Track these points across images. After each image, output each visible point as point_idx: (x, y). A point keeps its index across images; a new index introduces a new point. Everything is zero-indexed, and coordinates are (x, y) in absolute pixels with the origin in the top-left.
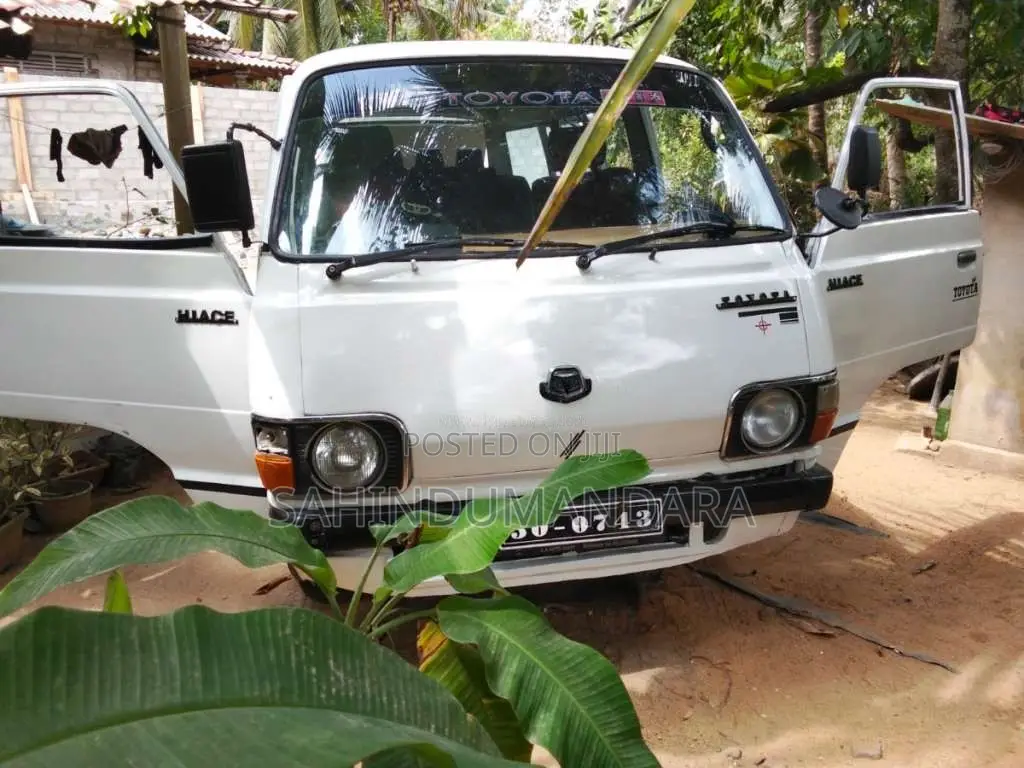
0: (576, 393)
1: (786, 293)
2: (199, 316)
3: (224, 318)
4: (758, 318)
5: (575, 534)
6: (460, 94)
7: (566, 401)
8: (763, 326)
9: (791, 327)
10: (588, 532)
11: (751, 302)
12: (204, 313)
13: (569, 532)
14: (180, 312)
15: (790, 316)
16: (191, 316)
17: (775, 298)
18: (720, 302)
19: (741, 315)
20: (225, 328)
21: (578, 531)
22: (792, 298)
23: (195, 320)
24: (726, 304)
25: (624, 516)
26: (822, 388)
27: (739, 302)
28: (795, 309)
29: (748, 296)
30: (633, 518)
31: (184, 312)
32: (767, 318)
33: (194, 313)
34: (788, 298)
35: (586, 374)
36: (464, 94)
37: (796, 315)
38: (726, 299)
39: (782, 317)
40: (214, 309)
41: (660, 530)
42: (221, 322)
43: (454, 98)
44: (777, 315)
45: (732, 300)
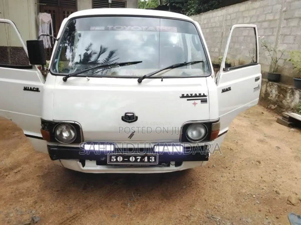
0: (133, 120)
1: (204, 94)
2: (29, 89)
3: (36, 90)
4: (193, 101)
5: (131, 162)
6: (113, 26)
7: (129, 122)
8: (195, 104)
9: (204, 105)
10: (134, 161)
11: (192, 96)
12: (31, 88)
13: (129, 161)
14: (24, 87)
15: (204, 101)
16: (27, 88)
17: (200, 95)
18: (181, 96)
19: (188, 100)
20: (36, 93)
21: (131, 161)
22: (206, 95)
23: (28, 90)
24: (183, 96)
25: (146, 158)
26: (213, 124)
27: (187, 96)
28: (206, 99)
29: (191, 94)
30: (149, 159)
31: (25, 87)
32: (196, 101)
33: (28, 88)
34: (204, 96)
35: (136, 115)
36: (114, 26)
37: (206, 101)
38: (183, 95)
39: (202, 101)
40: (33, 87)
41: (157, 163)
42: (35, 91)
43: (111, 27)
44: (200, 101)
45: (185, 95)
